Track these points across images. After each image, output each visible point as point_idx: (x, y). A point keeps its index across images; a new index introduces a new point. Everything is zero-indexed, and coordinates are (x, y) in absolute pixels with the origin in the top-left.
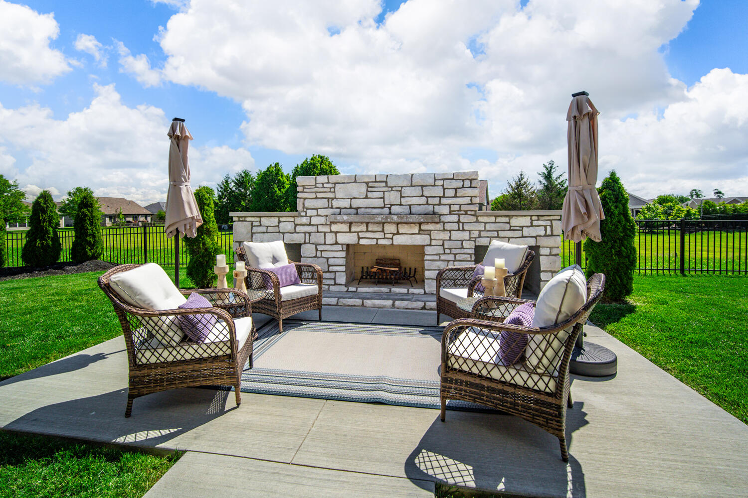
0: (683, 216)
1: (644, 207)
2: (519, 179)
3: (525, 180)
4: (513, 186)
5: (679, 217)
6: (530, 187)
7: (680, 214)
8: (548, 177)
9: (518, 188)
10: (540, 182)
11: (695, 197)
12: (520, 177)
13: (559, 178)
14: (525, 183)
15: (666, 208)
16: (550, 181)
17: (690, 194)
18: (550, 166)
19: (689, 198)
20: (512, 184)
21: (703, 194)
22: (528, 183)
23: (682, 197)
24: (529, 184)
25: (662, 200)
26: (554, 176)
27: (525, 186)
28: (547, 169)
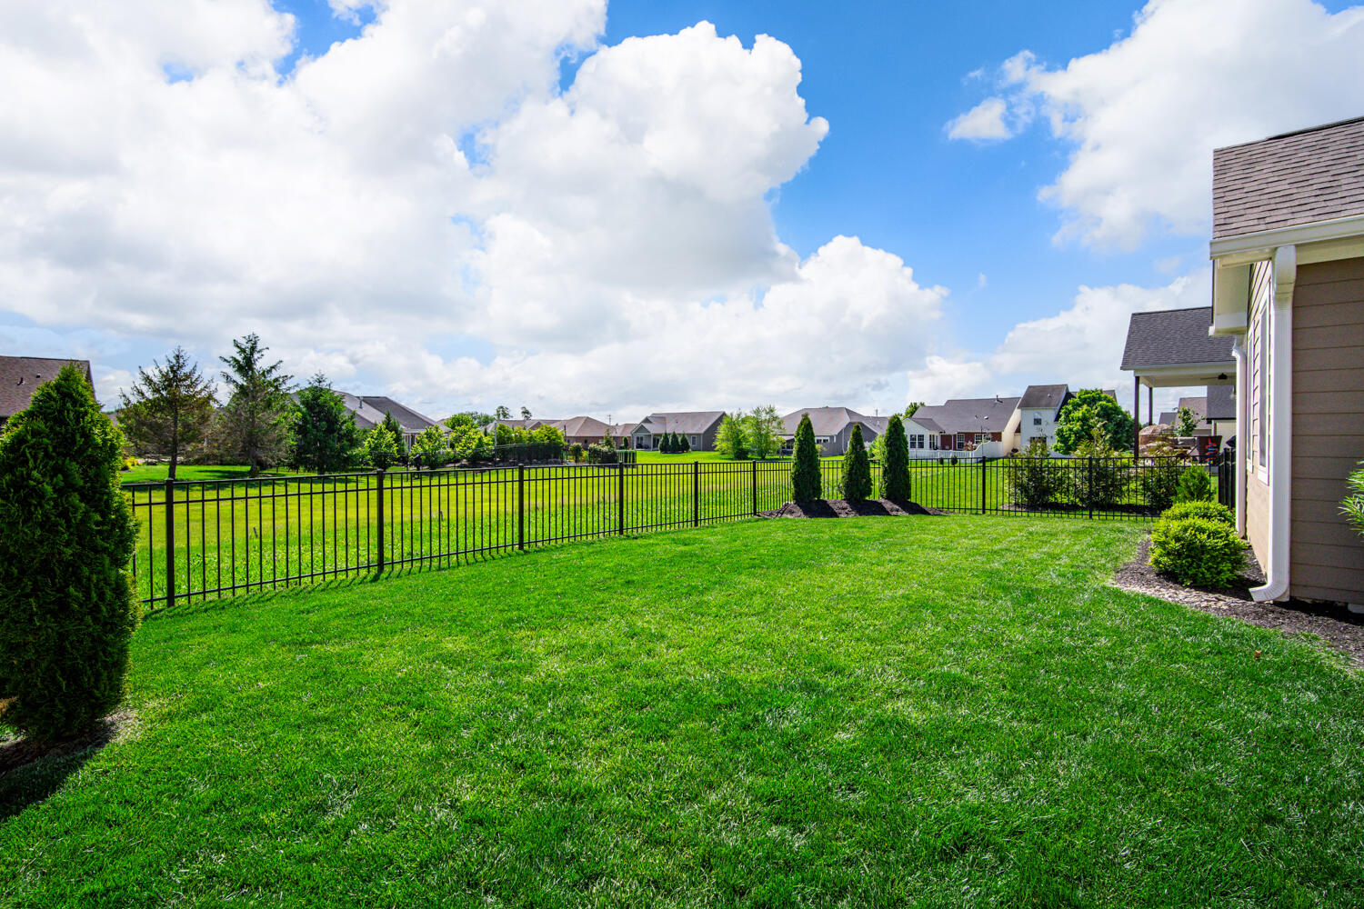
0: (474, 447)
1: (423, 432)
2: (172, 367)
3: (186, 370)
4: (155, 380)
5: (469, 448)
6: (199, 388)
7: (470, 443)
8: (245, 366)
9: (170, 385)
10: (228, 378)
11: (501, 417)
12: (174, 361)
13: (269, 371)
14: (188, 376)
15: (459, 434)
16: (252, 378)
17: (496, 413)
18: (250, 345)
19: (496, 417)
20: (151, 375)
21: (510, 414)
22: (196, 376)
23: (487, 417)
24: (196, 380)
25: (456, 422)
26: (261, 364)
27: (188, 382)
28: (243, 351)
